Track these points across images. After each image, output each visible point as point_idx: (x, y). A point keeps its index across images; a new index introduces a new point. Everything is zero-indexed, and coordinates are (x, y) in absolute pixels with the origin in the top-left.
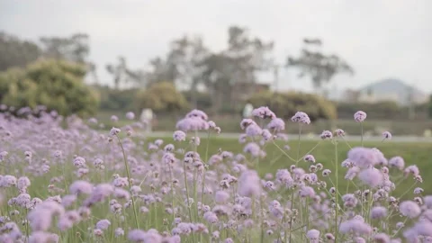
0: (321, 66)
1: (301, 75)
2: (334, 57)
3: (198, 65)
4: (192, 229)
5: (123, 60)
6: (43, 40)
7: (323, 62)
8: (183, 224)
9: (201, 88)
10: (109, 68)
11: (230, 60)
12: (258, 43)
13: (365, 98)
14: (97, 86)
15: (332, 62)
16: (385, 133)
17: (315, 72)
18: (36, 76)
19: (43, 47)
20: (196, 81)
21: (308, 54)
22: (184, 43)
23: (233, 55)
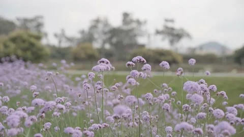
0: (175, 35)
1: (163, 40)
2: (182, 30)
3: (105, 33)
4: (100, 127)
5: (63, 31)
6: (18, 19)
7: (175, 32)
8: (95, 124)
9: (107, 46)
10: (56, 35)
11: (123, 31)
12: (139, 22)
13: (198, 52)
14: (49, 46)
15: (180, 32)
16: (208, 72)
17: (171, 38)
18: (14, 40)
19: (18, 23)
20: (104, 42)
21: (167, 28)
22: (97, 21)
23: (126, 28)
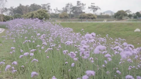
0: (95, 9)
1: (91, 10)
2: (97, 6)
3: (71, 9)
5: (57, 8)
6: (42, 5)
7: (95, 8)
9: (72, 13)
10: (54, 10)
11: (77, 7)
12: (83, 4)
13: (103, 14)
15: (97, 7)
17: (93, 10)
19: (42, 6)
20: (71, 12)
21: (92, 6)
22: (68, 4)
23: (78, 6)
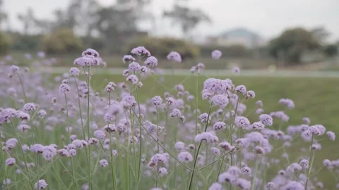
4: (84, 145)
5: (30, 12)
8: (77, 140)
9: (95, 34)
10: (20, 17)
13: (221, 42)
14: (10, 33)
15: (196, 14)
16: (235, 68)
17: (184, 22)
